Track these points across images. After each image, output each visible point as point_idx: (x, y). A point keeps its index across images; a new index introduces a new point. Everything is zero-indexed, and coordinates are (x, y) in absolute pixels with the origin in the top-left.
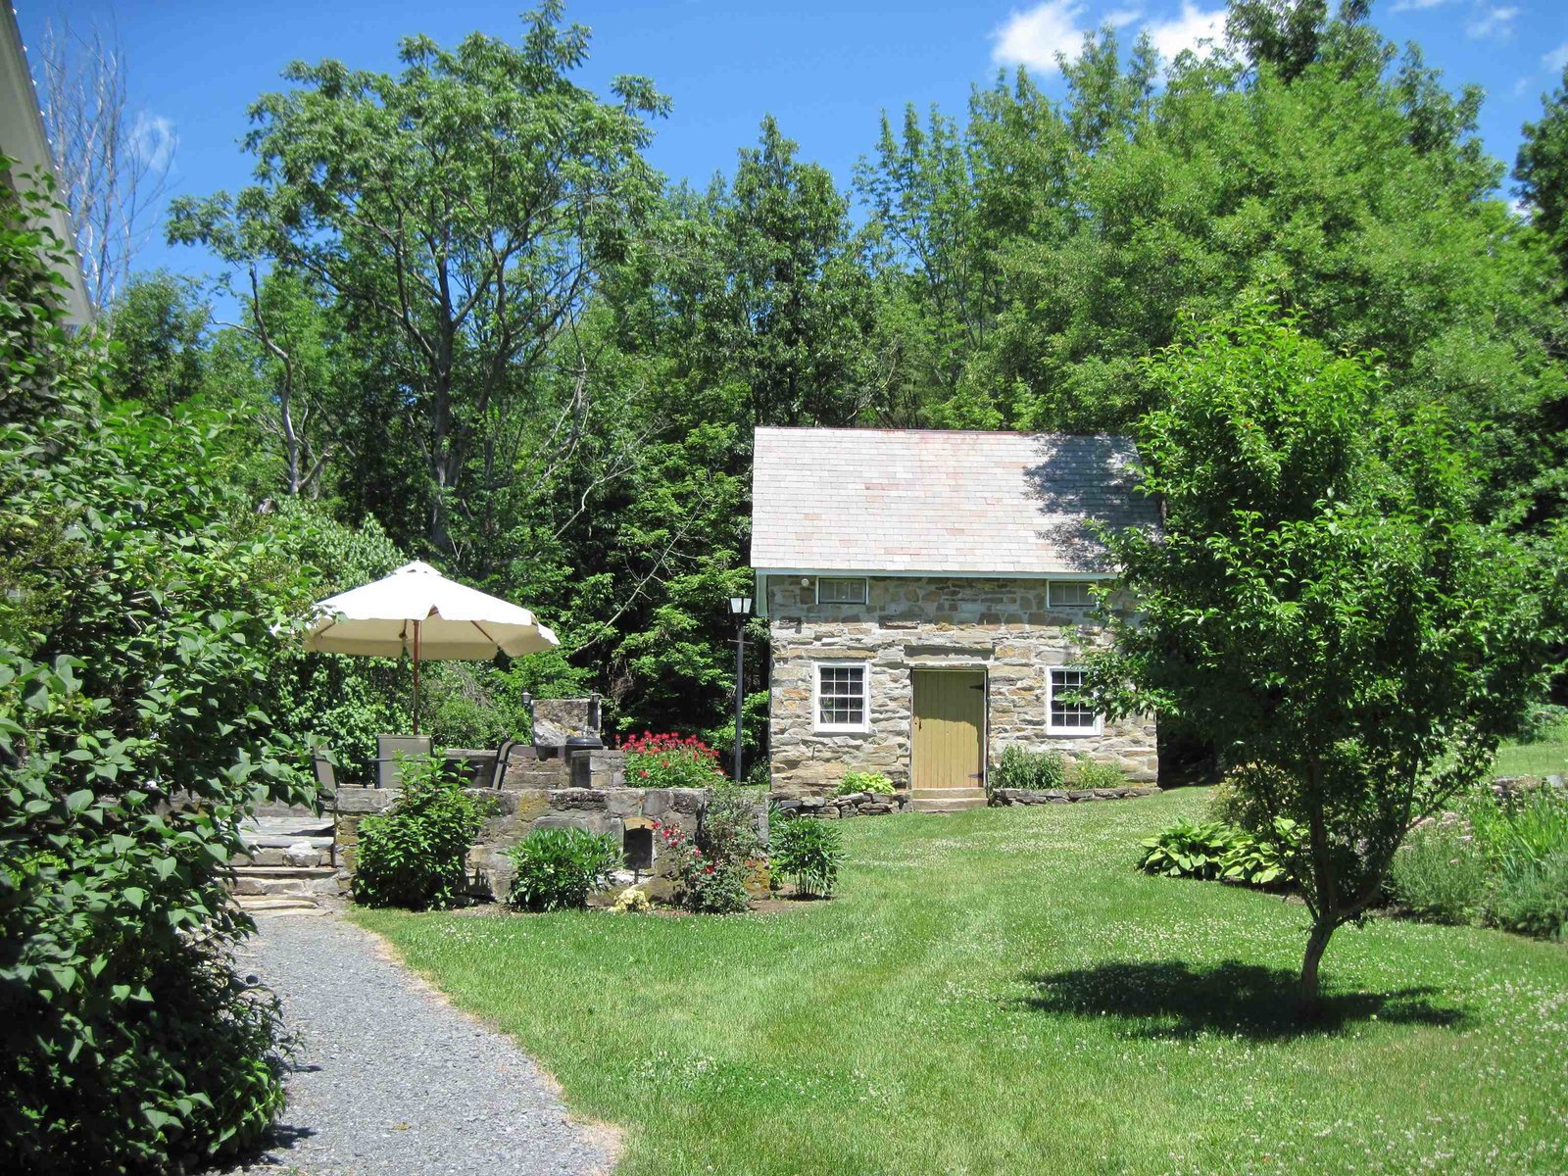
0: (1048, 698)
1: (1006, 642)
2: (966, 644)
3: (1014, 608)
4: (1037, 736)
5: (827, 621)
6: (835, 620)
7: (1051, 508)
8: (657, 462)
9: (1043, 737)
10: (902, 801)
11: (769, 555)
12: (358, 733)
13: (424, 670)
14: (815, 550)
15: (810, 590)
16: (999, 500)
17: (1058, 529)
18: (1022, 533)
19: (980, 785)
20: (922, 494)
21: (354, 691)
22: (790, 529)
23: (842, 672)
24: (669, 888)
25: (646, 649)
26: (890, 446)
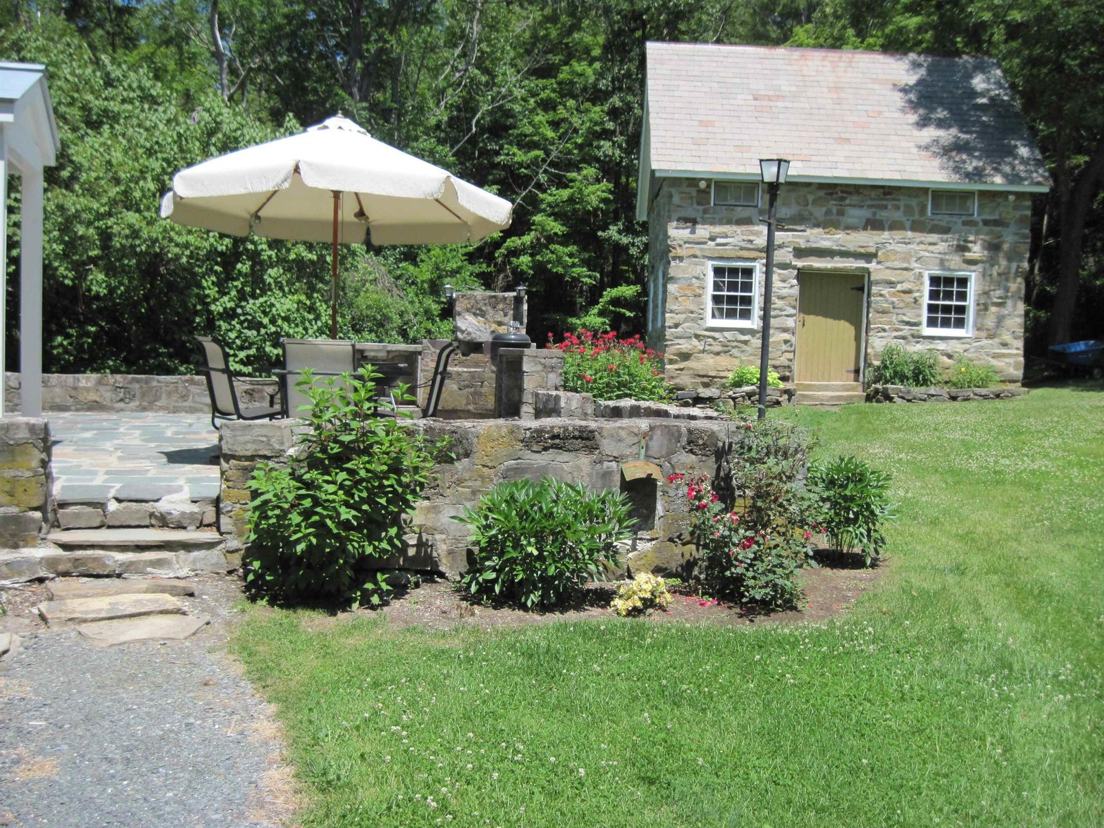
0: (926, 300)
1: (890, 247)
2: (851, 248)
3: (898, 215)
4: (913, 336)
5: (721, 223)
6: (729, 222)
7: (923, 123)
8: (533, 94)
9: (919, 337)
10: (790, 393)
11: (668, 158)
12: (280, 322)
13: (342, 263)
14: (711, 154)
15: (706, 192)
16: (880, 113)
17: (936, 141)
18: (904, 144)
19: (856, 380)
20: (807, 106)
21: (276, 282)
22: (686, 135)
23: (733, 272)
24: (678, 554)
25: (523, 250)
26: (772, 61)
